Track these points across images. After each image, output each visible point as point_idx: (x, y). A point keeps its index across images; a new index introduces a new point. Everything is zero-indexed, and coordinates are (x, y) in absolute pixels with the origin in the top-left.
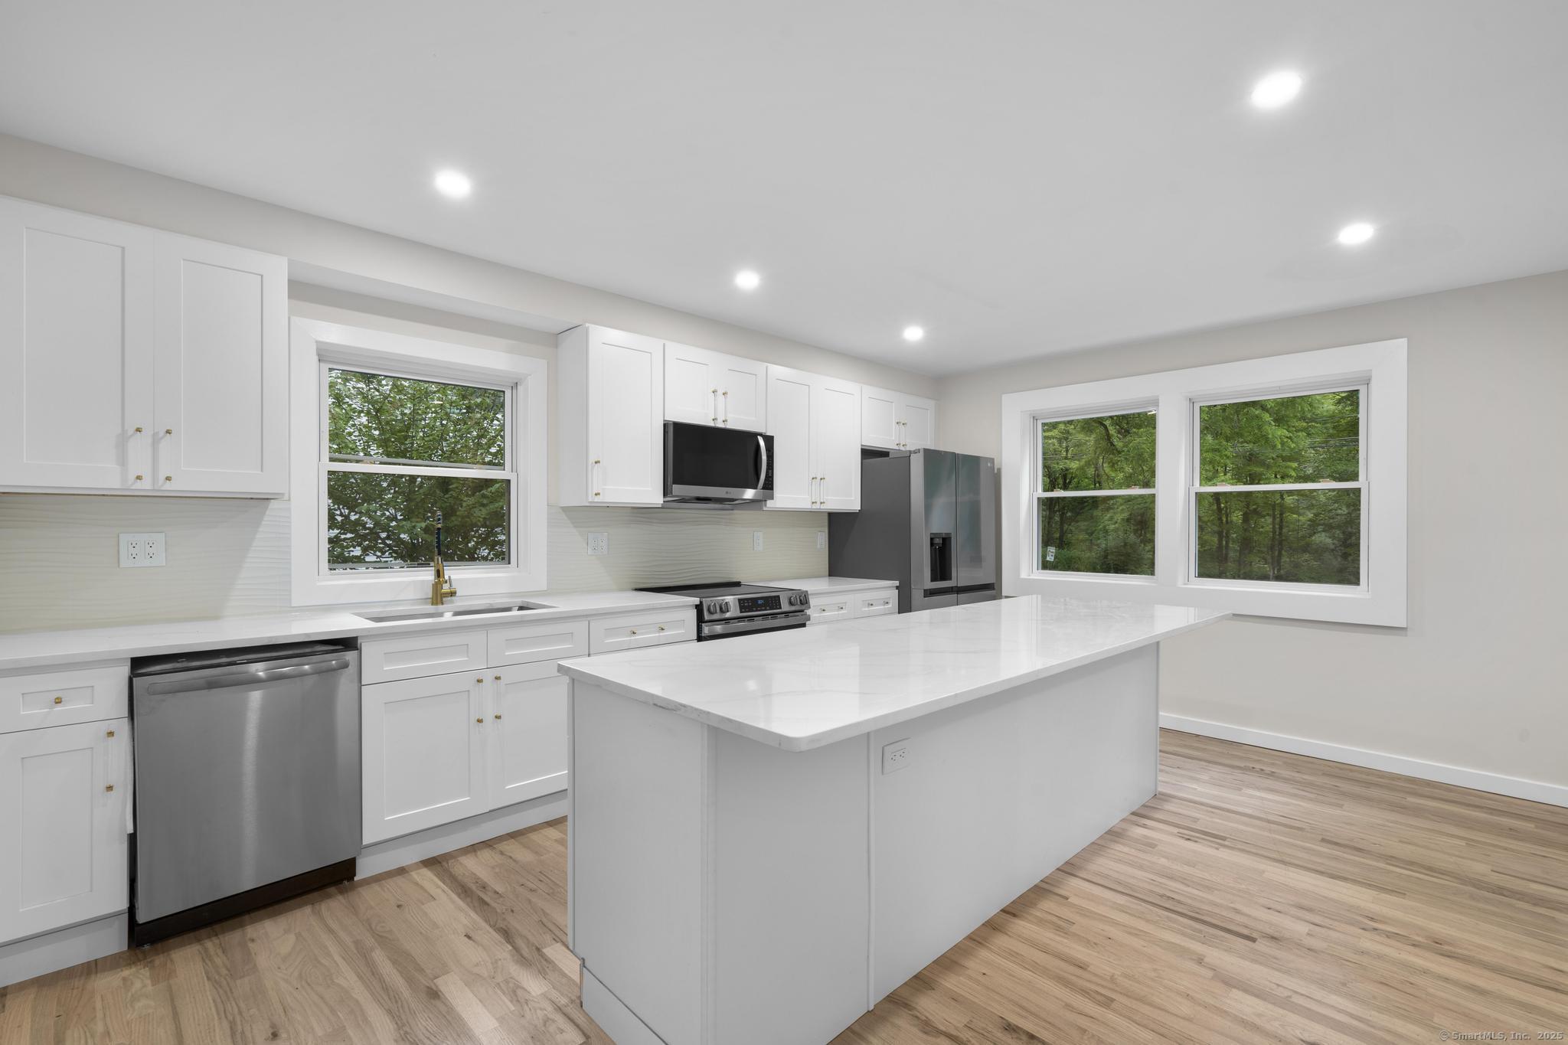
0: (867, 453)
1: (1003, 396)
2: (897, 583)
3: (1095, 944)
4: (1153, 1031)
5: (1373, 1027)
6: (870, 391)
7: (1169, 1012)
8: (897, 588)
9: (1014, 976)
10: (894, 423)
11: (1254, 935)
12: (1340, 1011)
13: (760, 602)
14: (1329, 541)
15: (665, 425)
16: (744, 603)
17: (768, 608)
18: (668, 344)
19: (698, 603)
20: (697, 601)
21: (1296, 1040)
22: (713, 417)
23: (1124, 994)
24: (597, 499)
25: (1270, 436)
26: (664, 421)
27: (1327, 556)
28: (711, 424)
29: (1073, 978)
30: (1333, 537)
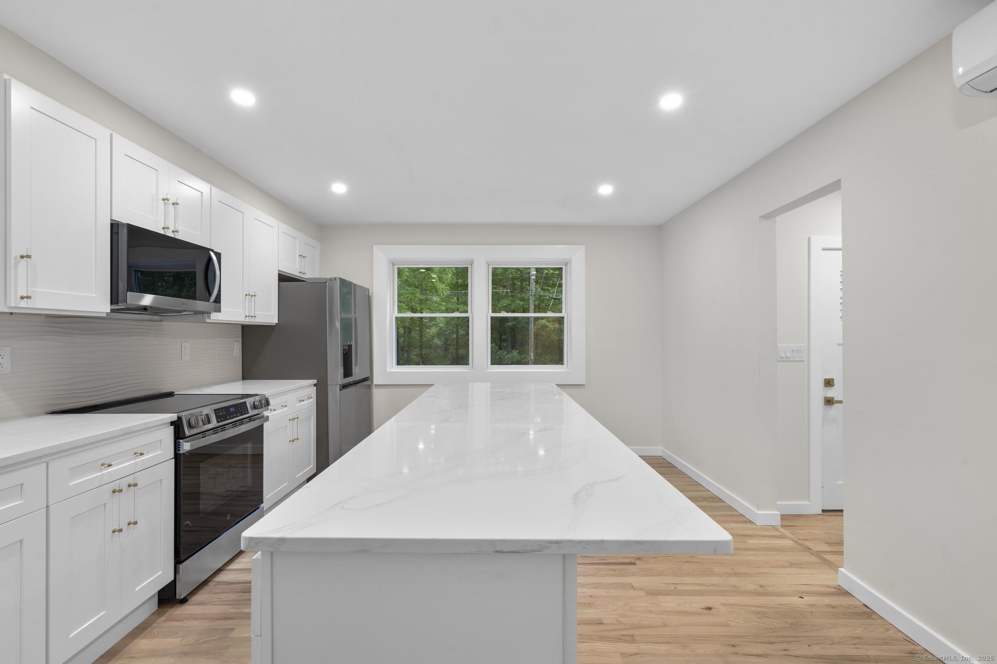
0: (283, 278)
1: (375, 247)
2: (315, 381)
3: (590, 604)
4: (663, 643)
5: (708, 586)
6: (284, 227)
7: (654, 627)
8: (315, 385)
9: (582, 652)
10: (298, 256)
11: (633, 561)
12: (694, 584)
13: (232, 410)
14: (440, 343)
15: (112, 225)
16: (219, 412)
17: (239, 414)
18: (115, 136)
19: (175, 419)
20: (173, 417)
21: (701, 610)
22: (163, 226)
23: (630, 629)
24: (23, 304)
25: (438, 288)
26: (111, 220)
27: (439, 350)
28: (162, 232)
29: (605, 633)
30: (441, 341)
